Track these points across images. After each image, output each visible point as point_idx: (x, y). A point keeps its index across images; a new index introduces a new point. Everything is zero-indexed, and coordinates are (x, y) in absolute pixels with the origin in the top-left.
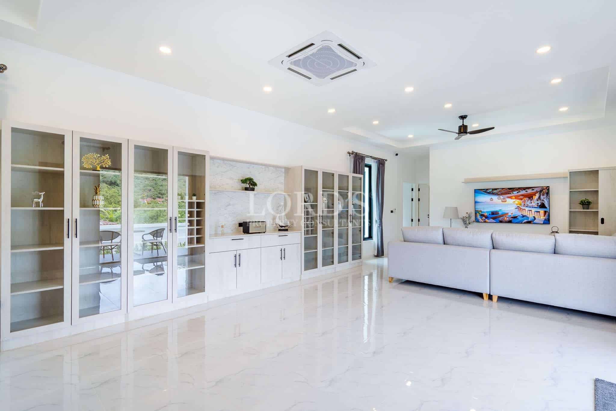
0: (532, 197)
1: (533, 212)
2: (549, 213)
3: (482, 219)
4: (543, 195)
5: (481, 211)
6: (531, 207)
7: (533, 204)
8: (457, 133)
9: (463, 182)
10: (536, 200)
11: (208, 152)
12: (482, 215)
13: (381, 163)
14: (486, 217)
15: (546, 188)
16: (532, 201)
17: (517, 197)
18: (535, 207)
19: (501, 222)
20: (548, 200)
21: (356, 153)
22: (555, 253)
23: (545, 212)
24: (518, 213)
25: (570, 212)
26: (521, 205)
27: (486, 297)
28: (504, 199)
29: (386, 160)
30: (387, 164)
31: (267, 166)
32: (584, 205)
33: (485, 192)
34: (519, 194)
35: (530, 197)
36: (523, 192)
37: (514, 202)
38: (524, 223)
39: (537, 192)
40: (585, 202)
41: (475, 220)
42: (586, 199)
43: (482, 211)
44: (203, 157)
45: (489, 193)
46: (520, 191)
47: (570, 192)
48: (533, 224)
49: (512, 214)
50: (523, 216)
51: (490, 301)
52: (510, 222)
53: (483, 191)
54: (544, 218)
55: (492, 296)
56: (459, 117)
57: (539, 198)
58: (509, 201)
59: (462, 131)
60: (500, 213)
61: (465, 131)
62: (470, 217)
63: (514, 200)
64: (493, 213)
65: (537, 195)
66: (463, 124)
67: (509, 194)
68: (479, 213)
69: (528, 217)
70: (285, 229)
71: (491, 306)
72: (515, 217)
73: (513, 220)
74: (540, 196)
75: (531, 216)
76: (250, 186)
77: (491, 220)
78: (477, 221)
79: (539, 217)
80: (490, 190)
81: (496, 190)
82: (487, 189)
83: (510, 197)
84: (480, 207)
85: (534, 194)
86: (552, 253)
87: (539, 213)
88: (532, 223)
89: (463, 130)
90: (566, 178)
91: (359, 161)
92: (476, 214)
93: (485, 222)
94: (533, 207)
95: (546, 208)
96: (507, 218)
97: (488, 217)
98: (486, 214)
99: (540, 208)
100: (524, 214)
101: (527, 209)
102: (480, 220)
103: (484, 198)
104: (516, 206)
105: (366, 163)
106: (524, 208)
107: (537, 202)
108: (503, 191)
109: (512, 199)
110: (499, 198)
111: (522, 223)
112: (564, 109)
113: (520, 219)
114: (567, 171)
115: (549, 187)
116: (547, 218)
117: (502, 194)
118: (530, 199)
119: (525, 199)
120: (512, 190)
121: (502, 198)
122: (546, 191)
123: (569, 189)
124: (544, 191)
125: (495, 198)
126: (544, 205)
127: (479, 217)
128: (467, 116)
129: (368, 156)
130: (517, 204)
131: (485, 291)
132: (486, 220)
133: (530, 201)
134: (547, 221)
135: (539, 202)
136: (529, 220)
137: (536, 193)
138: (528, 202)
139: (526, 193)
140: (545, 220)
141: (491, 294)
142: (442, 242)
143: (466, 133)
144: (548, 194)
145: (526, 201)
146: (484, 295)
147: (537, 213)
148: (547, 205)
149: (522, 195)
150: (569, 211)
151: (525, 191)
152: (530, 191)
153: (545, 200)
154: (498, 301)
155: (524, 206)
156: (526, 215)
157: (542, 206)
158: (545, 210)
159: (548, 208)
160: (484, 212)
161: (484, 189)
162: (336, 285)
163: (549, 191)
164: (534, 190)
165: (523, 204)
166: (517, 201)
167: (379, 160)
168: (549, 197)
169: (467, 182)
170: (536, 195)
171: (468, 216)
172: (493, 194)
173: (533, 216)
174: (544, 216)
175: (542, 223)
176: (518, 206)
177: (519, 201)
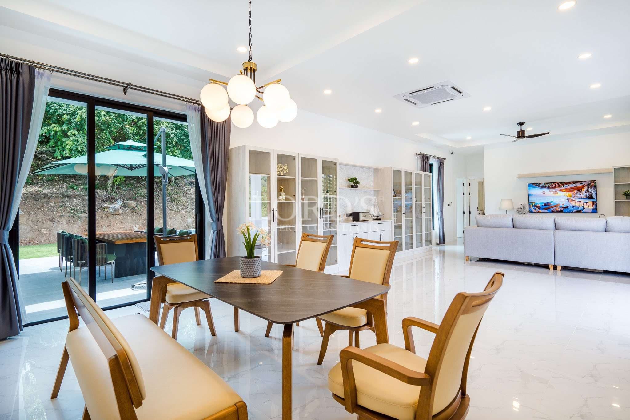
0: (581, 190)
1: (582, 203)
2: (597, 203)
3: (535, 210)
4: (591, 188)
5: (534, 203)
6: (580, 198)
7: (582, 196)
8: (516, 137)
9: (516, 178)
10: (585, 192)
11: (338, 159)
12: (535, 206)
13: (441, 162)
14: (539, 208)
15: (594, 182)
16: (581, 193)
17: (567, 190)
18: (584, 199)
19: (553, 212)
20: (595, 192)
21: (423, 154)
22: (606, 231)
23: (593, 202)
24: (568, 204)
25: (616, 202)
26: (571, 196)
27: (551, 268)
28: (555, 192)
29: (445, 159)
30: (445, 162)
31: (363, 167)
32: (628, 195)
33: (538, 186)
34: (569, 187)
35: (579, 189)
36: (573, 186)
37: (565, 194)
38: (575, 212)
39: (585, 185)
40: (628, 193)
41: (529, 211)
42: (629, 190)
43: (536, 202)
44: (335, 164)
45: (542, 187)
46: (570, 185)
47: (615, 185)
48: (583, 213)
49: (563, 205)
50: (573, 207)
51: (555, 271)
52: (561, 212)
53: (537, 185)
54: (593, 207)
55: (557, 266)
56: (518, 124)
57: (588, 190)
58: (560, 193)
59: (521, 136)
60: (552, 204)
61: (523, 136)
62: (524, 208)
63: (565, 193)
64: (545, 204)
65: (586, 188)
66: (521, 130)
67: (560, 187)
68: (533, 205)
69: (578, 207)
70: (378, 218)
71: (556, 274)
72: (566, 208)
73: (564, 210)
74: (588, 189)
75: (580, 207)
76: (354, 184)
77: (544, 211)
78: (531, 211)
79: (588, 207)
80: (543, 184)
81: (548, 184)
82: (540, 184)
83: (561, 190)
84: (532, 199)
85: (583, 188)
86: (604, 232)
87: (587, 203)
88: (581, 212)
89: (521, 134)
90: (610, 173)
91: (425, 161)
92: (529, 205)
93: (538, 212)
94: (582, 198)
95: (594, 199)
96: (558, 208)
97: (540, 208)
98: (539, 205)
99: (588, 199)
100: (574, 205)
101: (577, 200)
102: (534, 211)
103: (536, 191)
104: (567, 198)
105: (430, 162)
106: (574, 199)
107: (586, 194)
108: (555, 185)
109: (562, 192)
110: (551, 191)
111: (572, 212)
112: (608, 116)
113: (571, 209)
114: (612, 167)
115: (596, 181)
116: (595, 207)
117: (553, 188)
118: (579, 191)
119: (575, 191)
120: (563, 183)
121: (554, 191)
122: (593, 184)
123: (614, 182)
124: (591, 184)
125: (547, 191)
126: (592, 196)
127: (532, 208)
128: (524, 123)
129: (431, 156)
130: (567, 196)
131: (551, 263)
132: (540, 210)
133: (579, 193)
134: (595, 210)
135: (587, 194)
136: (579, 209)
137: (584, 187)
138: (578, 194)
139: (576, 186)
140: (593, 209)
141: (556, 265)
142: (511, 226)
143: (524, 137)
144: (595, 186)
145: (576, 193)
146: (550, 266)
147: (586, 203)
148: (594, 196)
149: (572, 188)
150: (614, 201)
151: (575, 184)
152: (579, 185)
153: (593, 192)
154: (561, 270)
155: (574, 198)
156: (576, 205)
157: (591, 197)
158: (593, 200)
159: (596, 199)
160: (537, 204)
161: (537, 184)
162: (424, 264)
163: (596, 184)
164: (582, 183)
165: (573, 196)
166: (568, 194)
167: (440, 159)
168: (596, 189)
169: (521, 177)
170: (584, 188)
171: (522, 207)
172: (545, 187)
173: (582, 206)
174: (592, 206)
175: (591, 212)
176: (569, 197)
177: (569, 193)
